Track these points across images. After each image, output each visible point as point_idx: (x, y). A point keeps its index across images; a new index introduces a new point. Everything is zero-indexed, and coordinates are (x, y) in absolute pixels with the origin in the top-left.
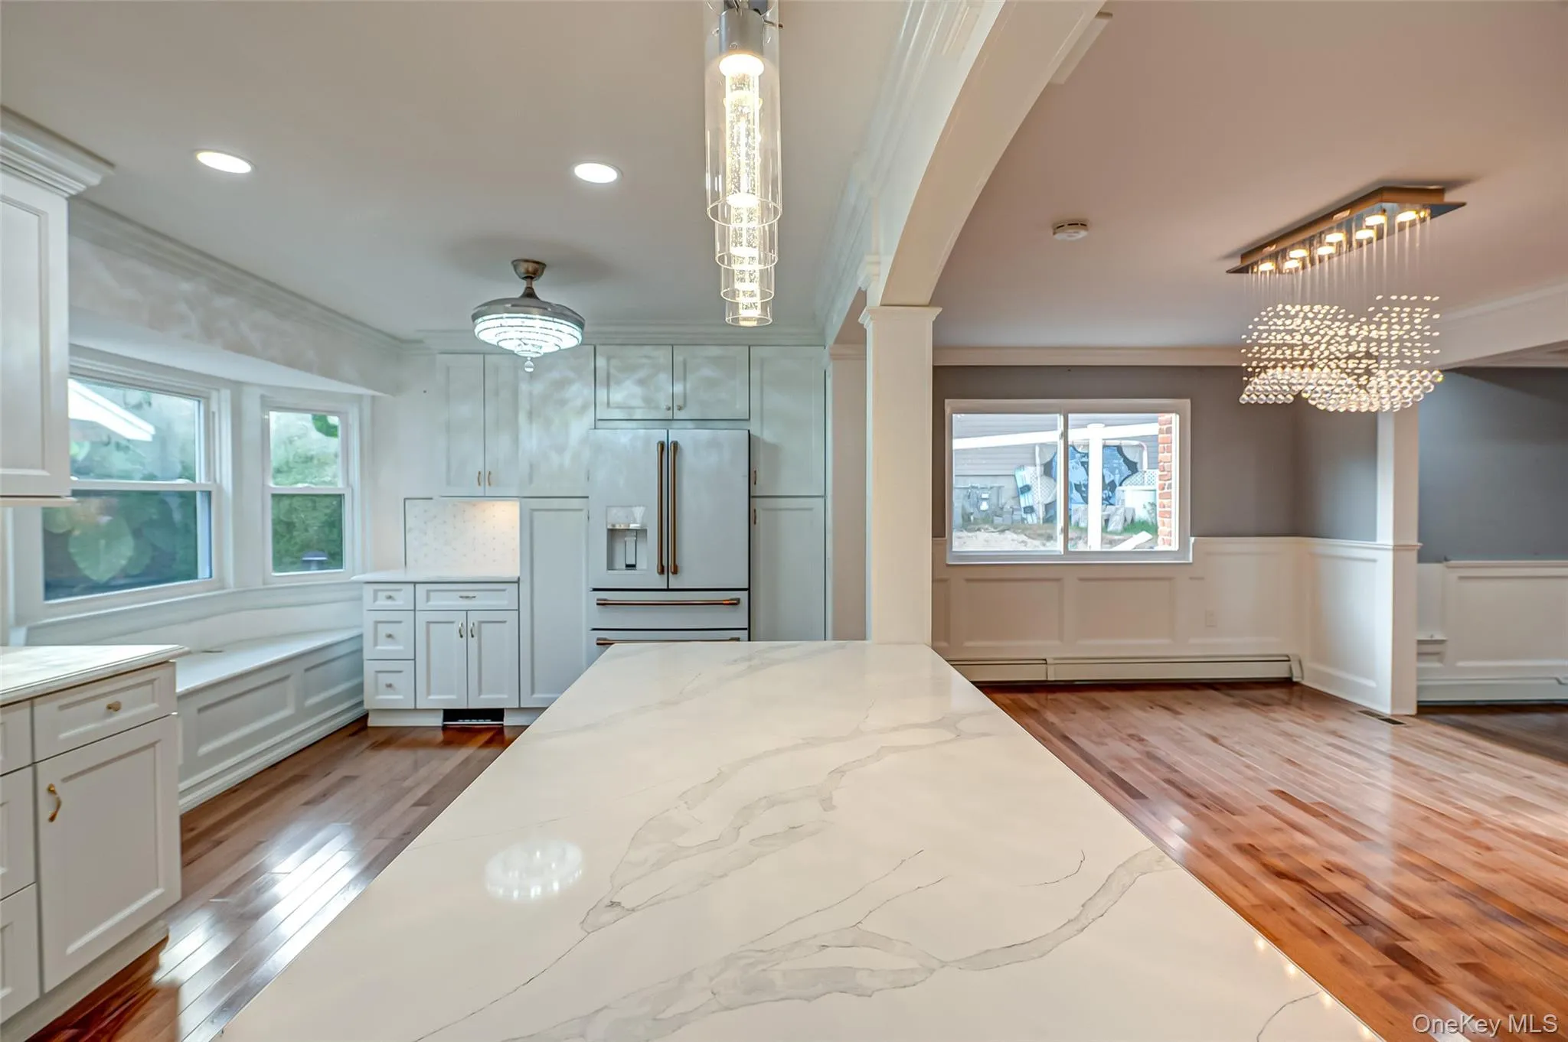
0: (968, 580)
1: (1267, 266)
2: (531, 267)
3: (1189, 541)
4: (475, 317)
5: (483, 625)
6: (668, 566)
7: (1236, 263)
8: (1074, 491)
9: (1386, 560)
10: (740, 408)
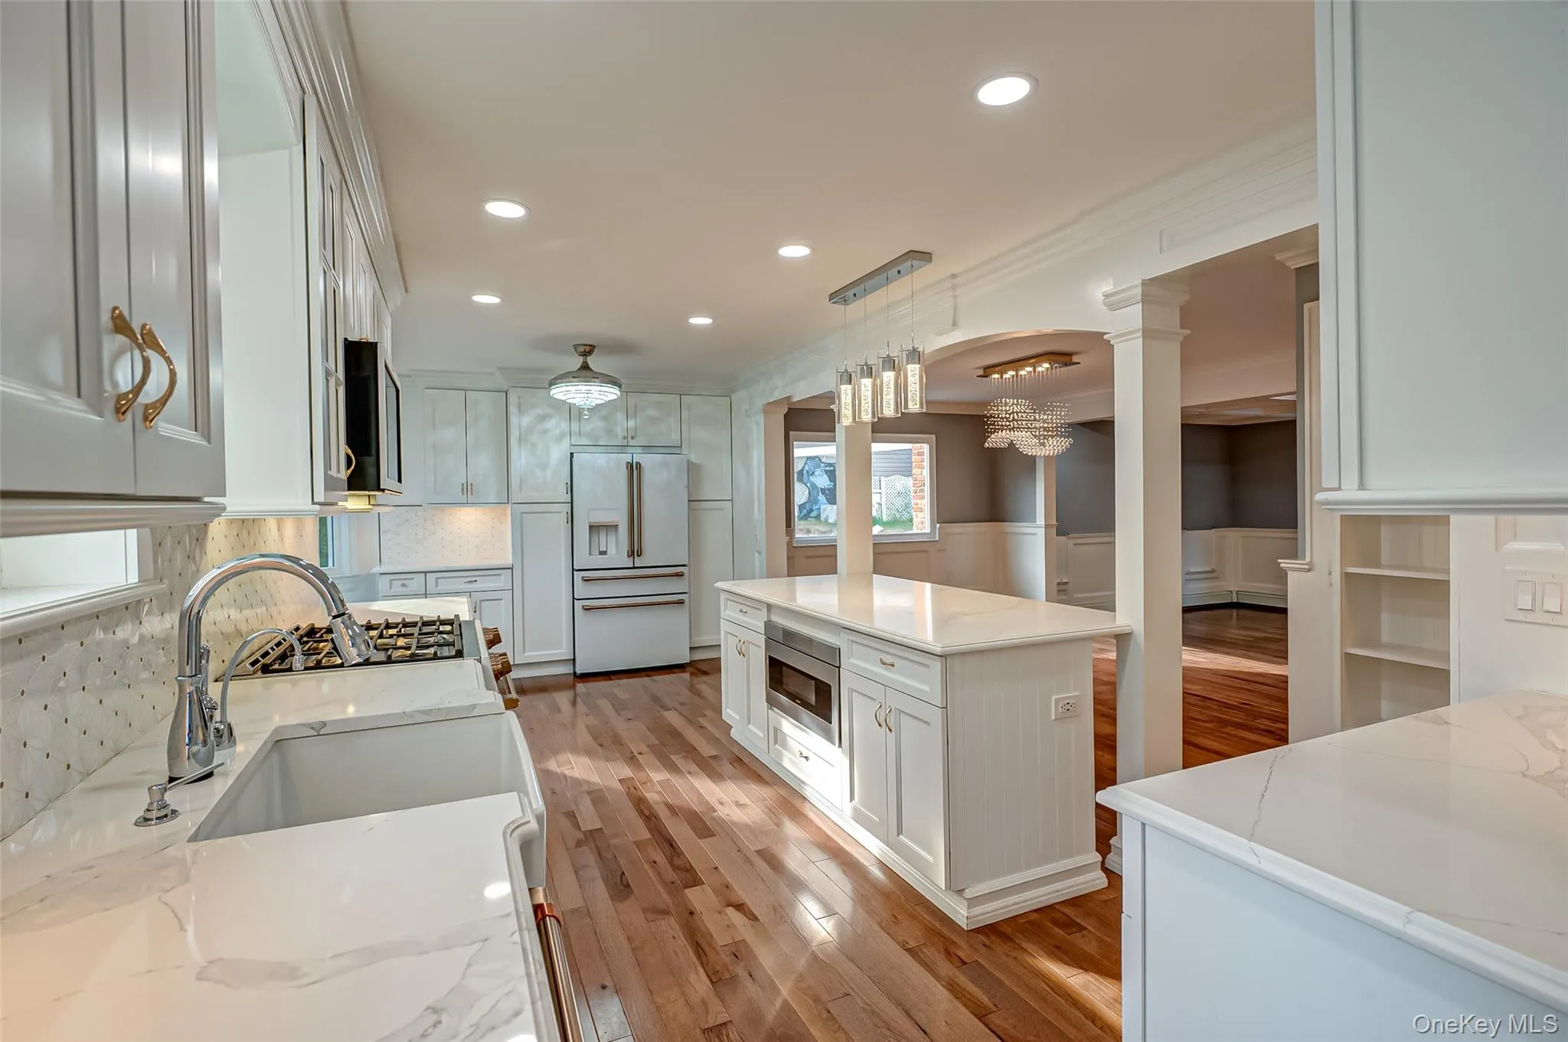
0: (807, 557)
1: (996, 376)
2: (587, 349)
3: (936, 527)
4: (552, 383)
5: (483, 603)
6: (635, 551)
7: (981, 372)
8: (820, 494)
9: (1041, 533)
10: (674, 438)
